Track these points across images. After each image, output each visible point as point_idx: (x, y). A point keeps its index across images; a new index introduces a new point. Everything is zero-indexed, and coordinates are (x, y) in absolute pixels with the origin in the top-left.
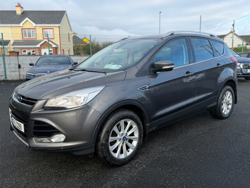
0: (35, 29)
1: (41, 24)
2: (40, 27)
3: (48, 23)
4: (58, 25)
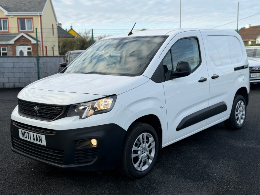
0: (7, 18)
1: (16, 11)
2: (14, 16)
3: (26, 10)
4: (39, 13)
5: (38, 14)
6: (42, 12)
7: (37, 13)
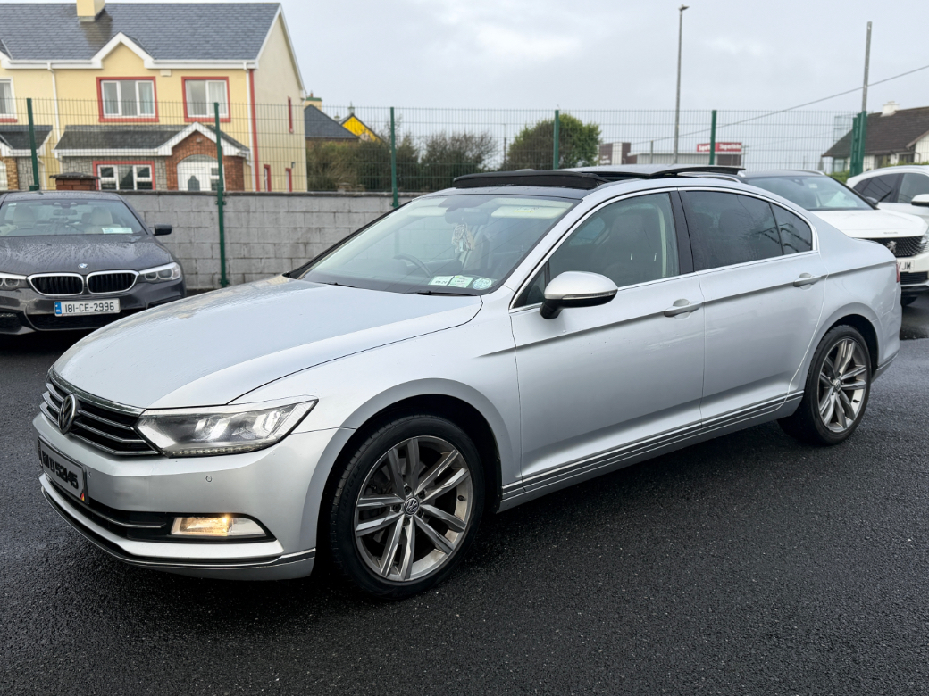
0: (152, 79)
1: (179, 57)
2: (172, 70)
3: (207, 55)
4: (247, 64)
5: (245, 67)
6: (256, 61)
7: (242, 64)
